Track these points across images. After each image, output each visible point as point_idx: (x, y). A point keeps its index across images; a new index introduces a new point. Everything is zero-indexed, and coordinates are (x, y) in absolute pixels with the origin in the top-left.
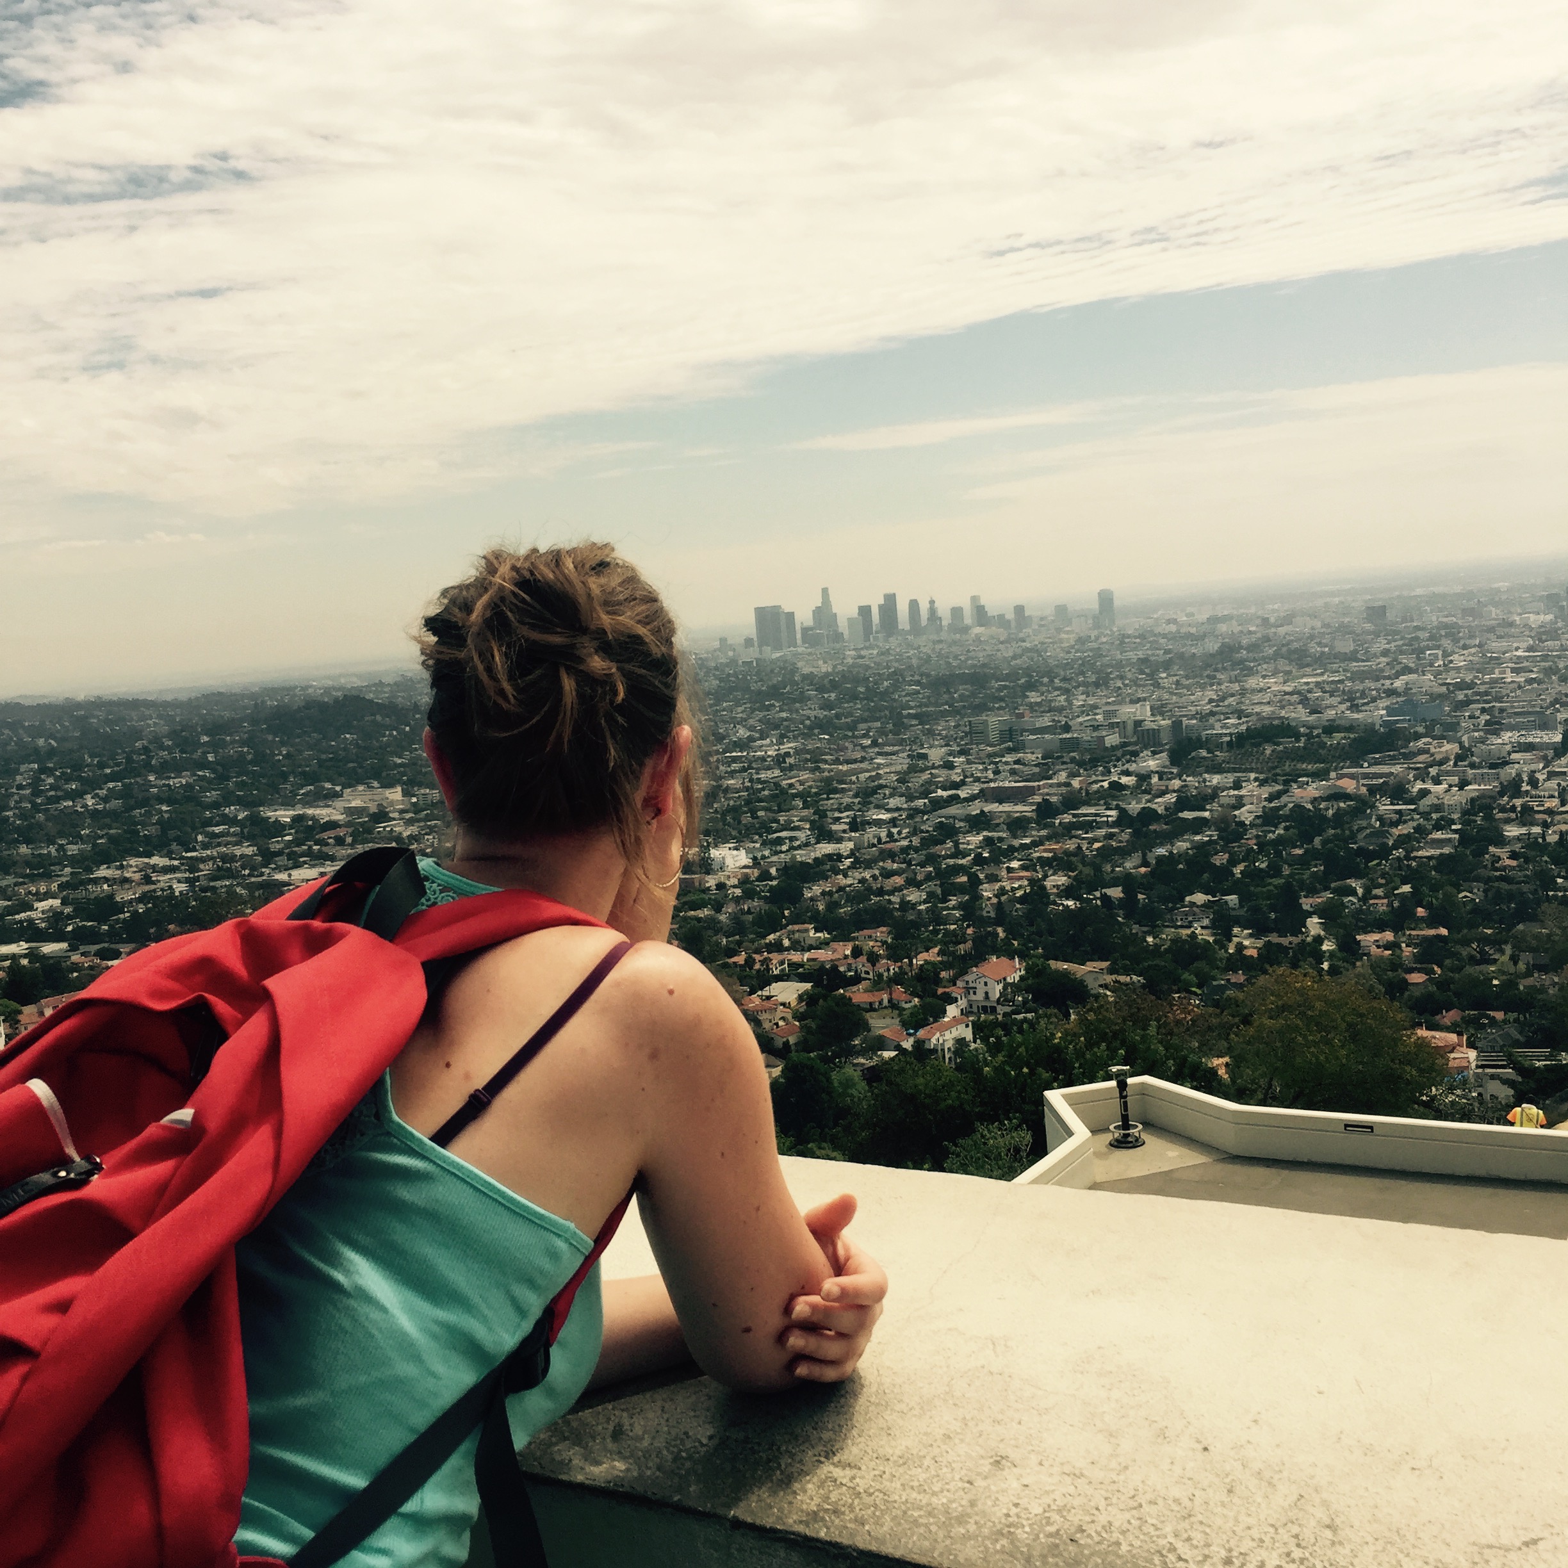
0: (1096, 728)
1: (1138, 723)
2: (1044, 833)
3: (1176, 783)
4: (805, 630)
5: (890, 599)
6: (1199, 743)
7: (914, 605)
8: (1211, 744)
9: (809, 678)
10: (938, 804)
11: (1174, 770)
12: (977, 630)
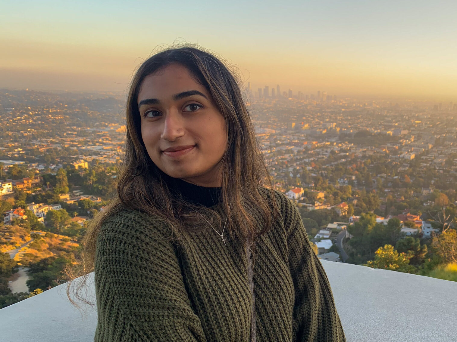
1: (331, 128)
2: (305, 156)
5: (267, 88)
6: (346, 135)
7: (273, 90)
8: (350, 136)
10: (277, 145)
11: (340, 141)
12: (290, 99)
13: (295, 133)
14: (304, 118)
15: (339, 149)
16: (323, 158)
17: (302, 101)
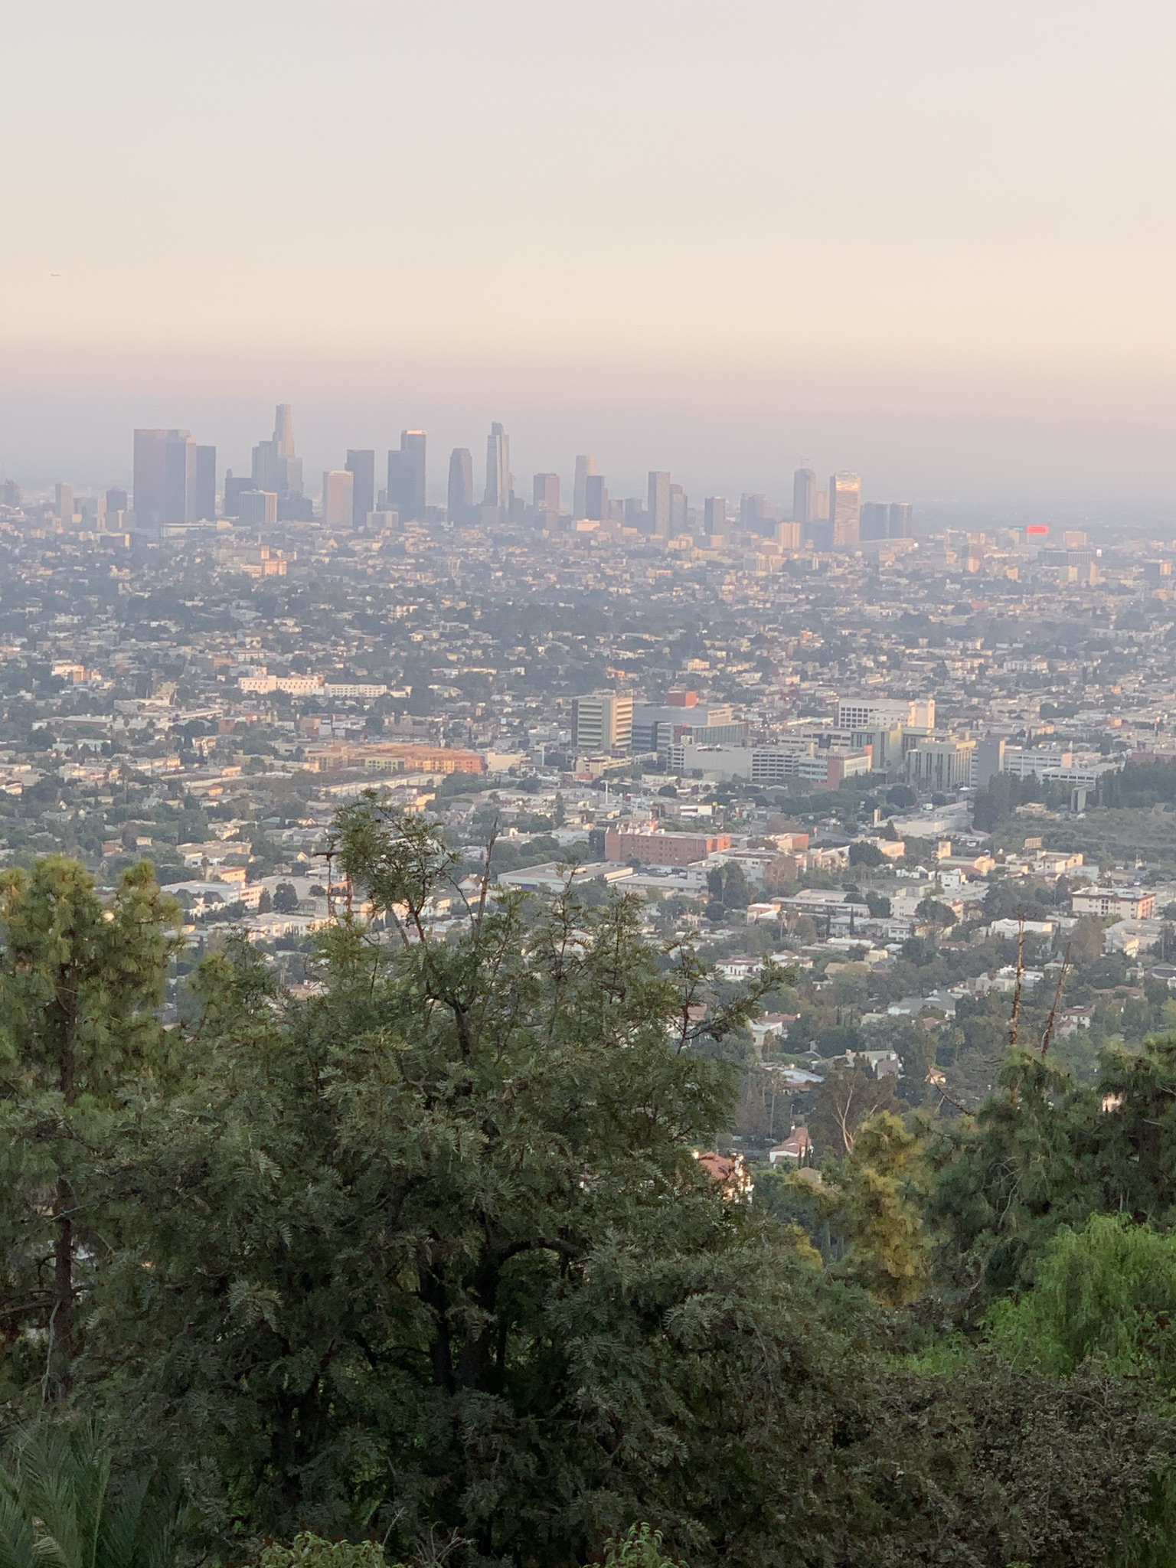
0: (824, 742)
1: (910, 740)
3: (985, 864)
4: (234, 485)
5: (413, 446)
6: (1029, 789)
7: (458, 459)
8: (1058, 794)
9: (240, 586)
11: (981, 837)
12: (585, 526)
13: (635, 772)
14: (696, 665)
15: (981, 891)
16: (859, 953)
17: (673, 544)
